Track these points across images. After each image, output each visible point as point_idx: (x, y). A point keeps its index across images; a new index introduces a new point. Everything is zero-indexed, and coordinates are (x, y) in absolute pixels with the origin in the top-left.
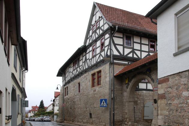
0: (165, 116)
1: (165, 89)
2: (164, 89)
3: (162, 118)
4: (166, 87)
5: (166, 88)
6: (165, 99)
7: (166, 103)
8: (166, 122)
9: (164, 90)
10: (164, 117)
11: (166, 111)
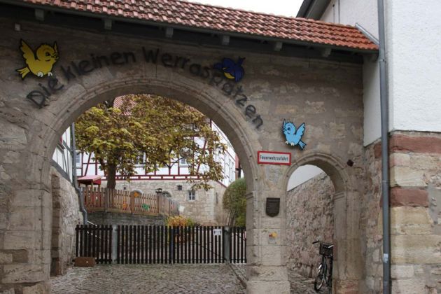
0: (429, 267)
1: (428, 175)
2: (423, 172)
3: (416, 275)
4: (432, 167)
5: (430, 170)
6: (427, 207)
7: (432, 221)
8: (435, 285)
9: (424, 175)
10: (425, 271)
11: (431, 249)
